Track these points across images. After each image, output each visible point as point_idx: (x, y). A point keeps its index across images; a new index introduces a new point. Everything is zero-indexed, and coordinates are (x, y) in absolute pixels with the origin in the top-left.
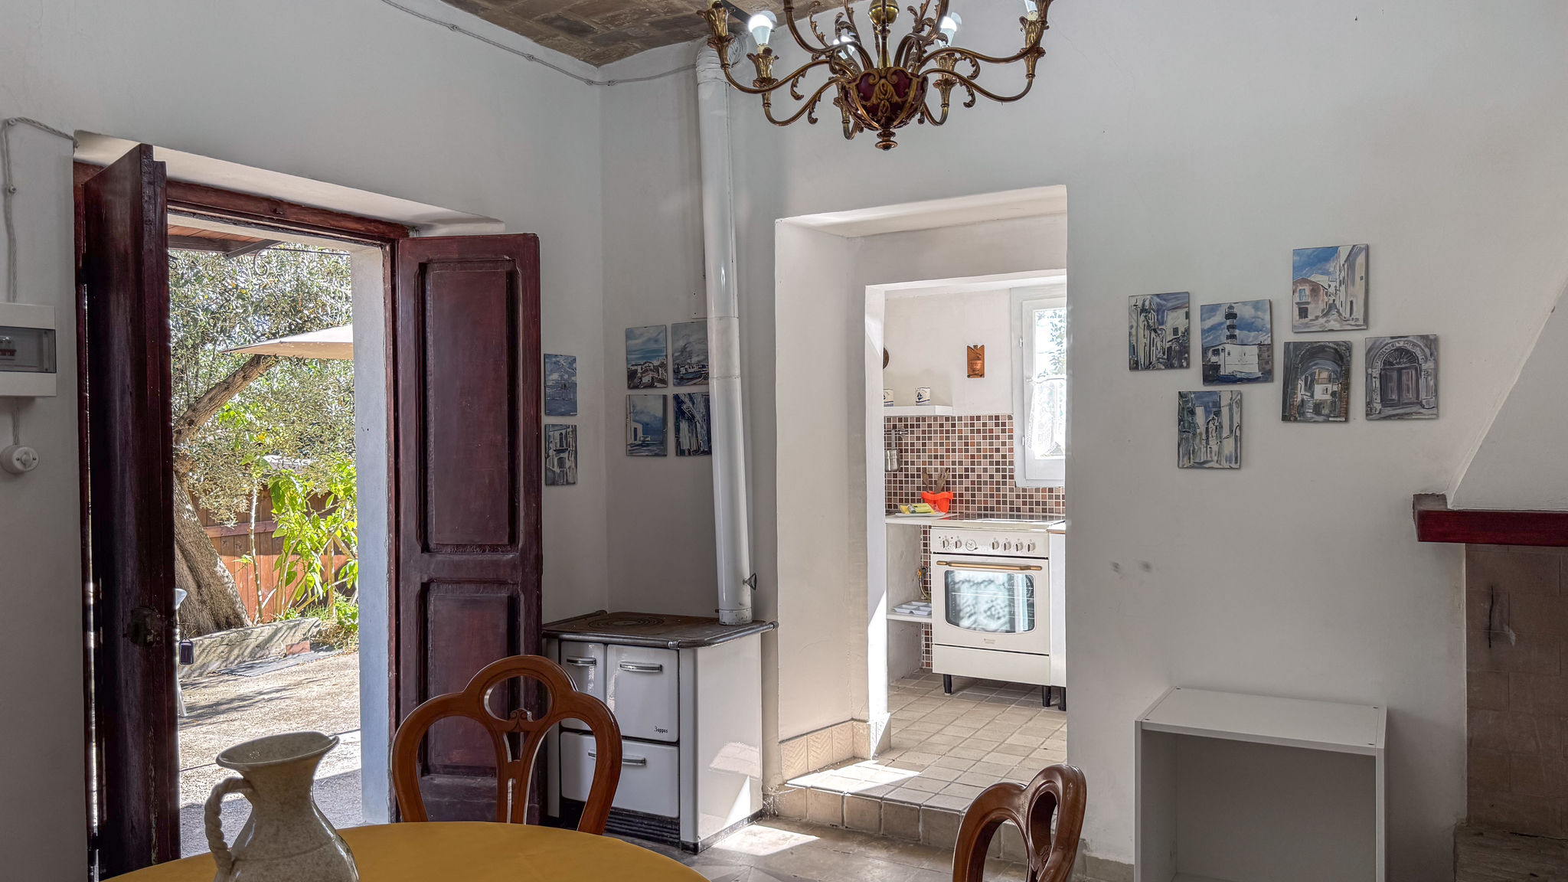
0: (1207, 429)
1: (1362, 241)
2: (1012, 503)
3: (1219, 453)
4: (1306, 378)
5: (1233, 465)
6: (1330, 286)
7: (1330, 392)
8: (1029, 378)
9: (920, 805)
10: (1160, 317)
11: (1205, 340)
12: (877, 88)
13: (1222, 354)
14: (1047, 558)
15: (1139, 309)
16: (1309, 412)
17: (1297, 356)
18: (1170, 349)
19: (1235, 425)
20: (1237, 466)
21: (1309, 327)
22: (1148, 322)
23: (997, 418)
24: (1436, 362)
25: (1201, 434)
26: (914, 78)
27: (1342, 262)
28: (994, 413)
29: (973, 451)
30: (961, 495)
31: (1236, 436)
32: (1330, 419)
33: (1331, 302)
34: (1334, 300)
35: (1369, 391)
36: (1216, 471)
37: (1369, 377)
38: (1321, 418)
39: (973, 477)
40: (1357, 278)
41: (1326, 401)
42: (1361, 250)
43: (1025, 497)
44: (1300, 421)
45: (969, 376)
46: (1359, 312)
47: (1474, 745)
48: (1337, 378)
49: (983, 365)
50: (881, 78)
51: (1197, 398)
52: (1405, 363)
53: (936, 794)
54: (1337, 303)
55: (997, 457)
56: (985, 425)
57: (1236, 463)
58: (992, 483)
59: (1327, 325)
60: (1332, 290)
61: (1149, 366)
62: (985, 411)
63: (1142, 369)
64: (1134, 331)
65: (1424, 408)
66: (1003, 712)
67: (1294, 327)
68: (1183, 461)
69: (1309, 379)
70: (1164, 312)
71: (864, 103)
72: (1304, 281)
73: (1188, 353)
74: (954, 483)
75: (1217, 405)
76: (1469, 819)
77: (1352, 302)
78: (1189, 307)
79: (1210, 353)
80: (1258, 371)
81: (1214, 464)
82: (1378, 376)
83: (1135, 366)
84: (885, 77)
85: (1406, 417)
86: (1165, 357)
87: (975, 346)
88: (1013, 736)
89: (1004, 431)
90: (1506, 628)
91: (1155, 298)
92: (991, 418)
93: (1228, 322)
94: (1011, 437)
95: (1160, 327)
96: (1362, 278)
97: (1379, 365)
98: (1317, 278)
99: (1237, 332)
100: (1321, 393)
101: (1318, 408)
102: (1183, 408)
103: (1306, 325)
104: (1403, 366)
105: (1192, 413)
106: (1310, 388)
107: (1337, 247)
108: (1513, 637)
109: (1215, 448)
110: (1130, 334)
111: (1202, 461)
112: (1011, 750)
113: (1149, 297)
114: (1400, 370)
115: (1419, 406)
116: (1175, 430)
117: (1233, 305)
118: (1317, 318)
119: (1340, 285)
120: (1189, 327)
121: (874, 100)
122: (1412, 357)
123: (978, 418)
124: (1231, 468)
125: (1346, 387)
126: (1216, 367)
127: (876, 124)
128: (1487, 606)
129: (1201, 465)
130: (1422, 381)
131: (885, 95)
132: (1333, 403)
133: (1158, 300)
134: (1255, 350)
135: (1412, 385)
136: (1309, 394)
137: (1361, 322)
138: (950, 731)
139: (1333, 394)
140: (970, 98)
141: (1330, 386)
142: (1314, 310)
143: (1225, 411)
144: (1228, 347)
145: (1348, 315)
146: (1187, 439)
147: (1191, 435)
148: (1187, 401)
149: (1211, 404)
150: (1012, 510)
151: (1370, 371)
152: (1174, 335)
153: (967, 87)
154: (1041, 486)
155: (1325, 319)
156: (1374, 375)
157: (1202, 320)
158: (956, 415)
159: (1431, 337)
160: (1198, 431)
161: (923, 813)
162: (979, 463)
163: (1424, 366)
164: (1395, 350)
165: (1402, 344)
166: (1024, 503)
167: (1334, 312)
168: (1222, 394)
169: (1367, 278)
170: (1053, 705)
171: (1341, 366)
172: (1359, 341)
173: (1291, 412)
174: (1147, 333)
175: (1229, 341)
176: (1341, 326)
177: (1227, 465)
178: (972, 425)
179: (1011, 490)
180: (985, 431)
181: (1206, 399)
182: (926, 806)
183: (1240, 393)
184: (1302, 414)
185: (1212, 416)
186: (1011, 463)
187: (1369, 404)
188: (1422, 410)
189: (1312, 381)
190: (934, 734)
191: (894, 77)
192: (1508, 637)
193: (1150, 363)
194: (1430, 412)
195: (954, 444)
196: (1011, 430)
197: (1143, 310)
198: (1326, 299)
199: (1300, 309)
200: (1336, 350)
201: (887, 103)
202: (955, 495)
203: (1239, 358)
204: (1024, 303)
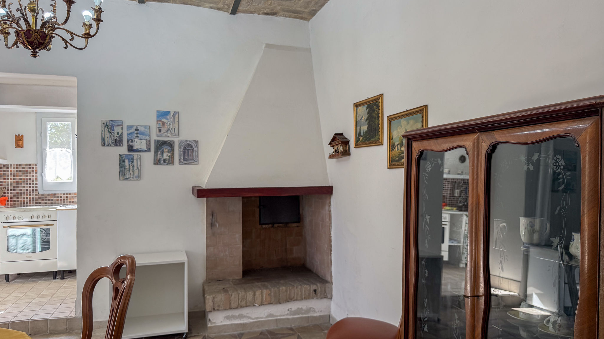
0: (129, 167)
1: (177, 111)
2: (36, 200)
3: (133, 175)
4: (161, 151)
5: (138, 179)
6: (168, 123)
7: (168, 156)
8: (45, 149)
9: (9, 322)
10: (112, 128)
11: (128, 137)
12: (33, 36)
13: (134, 142)
14: (56, 221)
15: (105, 125)
16: (162, 161)
17: (158, 144)
18: (116, 139)
19: (138, 166)
20: (139, 179)
21: (162, 135)
22: (108, 130)
23: (30, 165)
24: (198, 148)
25: (127, 169)
26: (48, 35)
27: (171, 116)
28: (28, 163)
29: (18, 179)
30: (11, 198)
31: (139, 169)
32: (169, 164)
33: (168, 128)
34: (169, 128)
35: (180, 156)
36: (132, 181)
37: (180, 151)
38: (166, 164)
39: (18, 190)
40: (176, 121)
41: (167, 158)
42: (177, 113)
43: (42, 198)
44: (159, 165)
45: (16, 147)
46: (176, 132)
47: (208, 258)
48: (170, 152)
49: (23, 143)
50: (35, 32)
51: (126, 156)
52: (189, 148)
53: (15, 317)
54: (170, 128)
55: (29, 182)
56: (23, 168)
57: (139, 178)
58: (27, 193)
59: (167, 135)
60: (168, 124)
61: (109, 145)
62: (24, 162)
63: (106, 146)
64: (103, 132)
65: (194, 161)
66: (36, 284)
67: (157, 135)
68: (121, 178)
69: (162, 151)
70: (114, 127)
71: (27, 39)
72: (160, 121)
73: (122, 141)
74: (8, 193)
75: (132, 159)
76: (206, 279)
77: (174, 129)
78: (122, 126)
79: (130, 142)
80: (146, 148)
81: (131, 179)
82: (182, 151)
83: (104, 145)
84: (37, 33)
85: (190, 164)
86: (115, 142)
87: (19, 135)
88: (43, 292)
89: (33, 171)
90: (216, 223)
91: (111, 121)
92: (26, 165)
93: (136, 132)
94: (36, 173)
95: (113, 132)
96: (177, 122)
97: (182, 148)
98: (164, 120)
99: (139, 135)
100: (166, 156)
101: (164, 161)
102: (121, 160)
103: (161, 135)
104: (189, 149)
105: (124, 161)
106: (162, 154)
107: (170, 111)
108: (217, 225)
109: (132, 173)
110: (102, 133)
111: (127, 178)
112: (44, 296)
113: (109, 121)
114: (188, 150)
115: (193, 161)
116: (118, 167)
117: (138, 126)
118: (164, 133)
119: (171, 123)
120: (123, 133)
121: (31, 39)
122: (191, 146)
123: (20, 165)
124: (137, 180)
125: (173, 154)
126: (132, 146)
127: (31, 48)
128: (211, 217)
129: (127, 179)
130: (194, 153)
131: (37, 39)
132: (169, 159)
133: (112, 122)
134: (145, 141)
135: (192, 154)
136: (162, 156)
137: (177, 135)
138: (14, 295)
139: (169, 156)
140: (66, 46)
141: (168, 154)
142: (163, 130)
143: (135, 161)
144: (136, 140)
145: (173, 132)
146: (122, 171)
147: (124, 169)
148: (122, 158)
149: (130, 159)
150: (36, 203)
151: (180, 150)
152: (118, 135)
153: (65, 42)
154: (50, 193)
155: (166, 133)
156: (181, 151)
157: (127, 130)
158: (9, 163)
159: (197, 141)
160: (126, 168)
161: (11, 324)
162: (21, 184)
163: (195, 149)
164: (187, 144)
165: (188, 142)
166: (43, 200)
167: (169, 131)
168: (134, 155)
169: (178, 121)
170: (58, 278)
171: (171, 148)
172: (176, 140)
173: (157, 162)
174: (108, 133)
175: (136, 138)
176: (172, 136)
177: (136, 179)
178: (17, 168)
179: (36, 195)
180: (24, 171)
181: (129, 157)
182: (12, 321)
183: (140, 155)
184: (160, 162)
185: (131, 163)
186: (36, 184)
187: (179, 160)
188: (194, 162)
189: (163, 152)
190: (6, 297)
191: (40, 33)
192: (216, 225)
193: (109, 144)
194: (196, 162)
195: (8, 176)
196: (36, 170)
197: (107, 125)
198: (167, 127)
199: (159, 130)
200: (170, 143)
201: (37, 42)
202: (8, 198)
203: (139, 144)
204: (42, 119)
